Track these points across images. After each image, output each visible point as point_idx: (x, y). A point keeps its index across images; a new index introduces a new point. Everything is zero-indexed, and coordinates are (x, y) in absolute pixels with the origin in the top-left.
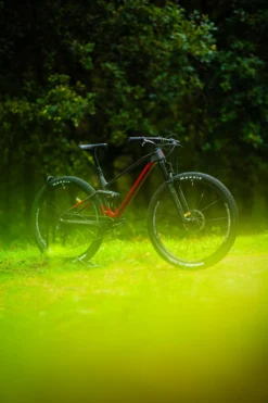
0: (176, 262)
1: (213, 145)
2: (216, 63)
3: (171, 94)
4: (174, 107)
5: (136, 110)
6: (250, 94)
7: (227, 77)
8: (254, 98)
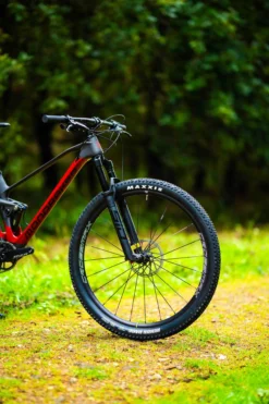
0: (113, 324)
1: (174, 118)
2: (183, 16)
3: (121, 54)
4: (126, 69)
5: (76, 71)
6: (224, 57)
7: (200, 34)
8: (229, 62)
